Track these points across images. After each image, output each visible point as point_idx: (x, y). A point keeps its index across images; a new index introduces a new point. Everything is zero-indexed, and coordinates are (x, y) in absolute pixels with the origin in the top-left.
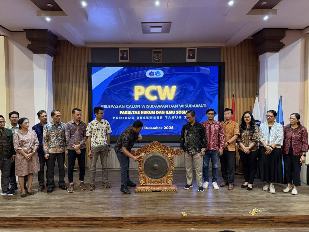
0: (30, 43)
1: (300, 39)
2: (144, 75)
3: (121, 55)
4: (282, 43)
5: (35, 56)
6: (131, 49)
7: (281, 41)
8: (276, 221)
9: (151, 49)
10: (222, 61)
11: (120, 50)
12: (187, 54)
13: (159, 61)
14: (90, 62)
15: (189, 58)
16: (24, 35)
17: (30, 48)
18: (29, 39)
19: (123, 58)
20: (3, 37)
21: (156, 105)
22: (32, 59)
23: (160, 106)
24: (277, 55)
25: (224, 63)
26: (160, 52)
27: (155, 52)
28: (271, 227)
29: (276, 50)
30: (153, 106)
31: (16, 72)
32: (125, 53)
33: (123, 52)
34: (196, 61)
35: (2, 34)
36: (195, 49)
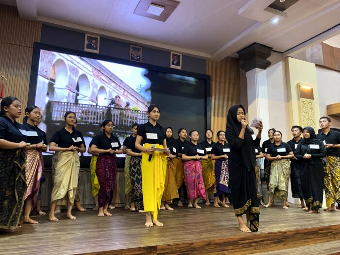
1: (281, 62)
3: (88, 43)
4: (269, 61)
6: (102, 37)
8: (334, 232)
10: (208, 74)
11: (86, 35)
12: (171, 60)
13: (139, 60)
14: (39, 41)
15: (173, 64)
19: (89, 46)
24: (264, 72)
25: (209, 76)
26: (140, 49)
27: (134, 49)
28: (331, 241)
29: (265, 68)
32: (94, 41)
33: (90, 39)
34: (181, 69)
36: (180, 56)
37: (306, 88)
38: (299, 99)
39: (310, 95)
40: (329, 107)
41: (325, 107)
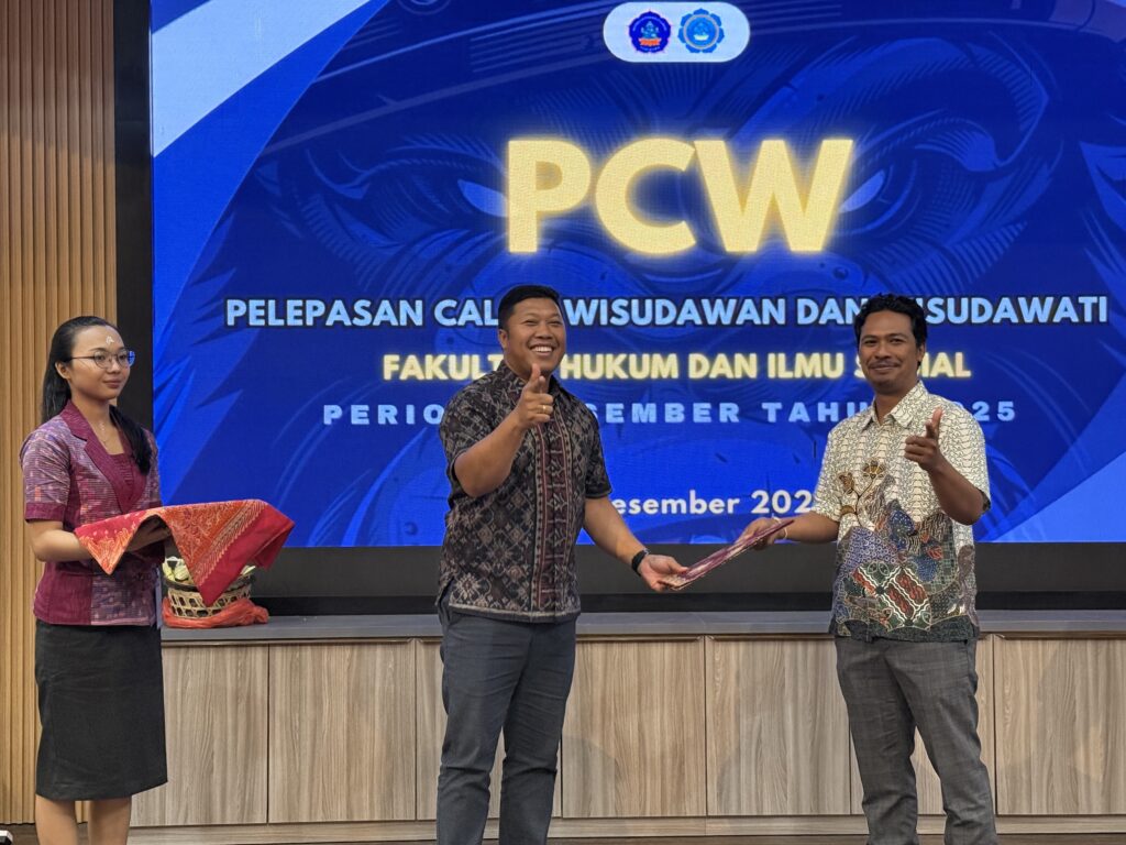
2: (585, 42)
21: (689, 303)
23: (719, 313)
30: (660, 312)
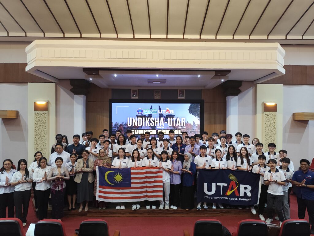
0: (72, 87)
1: (252, 87)
3: (133, 94)
4: (240, 90)
5: (75, 96)
6: (139, 90)
7: (240, 88)
9: (153, 90)
10: (202, 99)
11: (132, 90)
12: (179, 94)
13: (159, 98)
14: (111, 98)
15: (179, 96)
16: (69, 82)
17: (72, 91)
18: (72, 85)
20: (54, 83)
22: (73, 98)
24: (236, 97)
25: (203, 100)
26: (160, 92)
27: (156, 92)
29: (237, 95)
31: (62, 107)
33: (134, 92)
34: (184, 99)
35: (53, 81)
36: (184, 91)
37: (270, 104)
38: (263, 113)
39: (274, 109)
40: (294, 114)
41: (292, 114)
